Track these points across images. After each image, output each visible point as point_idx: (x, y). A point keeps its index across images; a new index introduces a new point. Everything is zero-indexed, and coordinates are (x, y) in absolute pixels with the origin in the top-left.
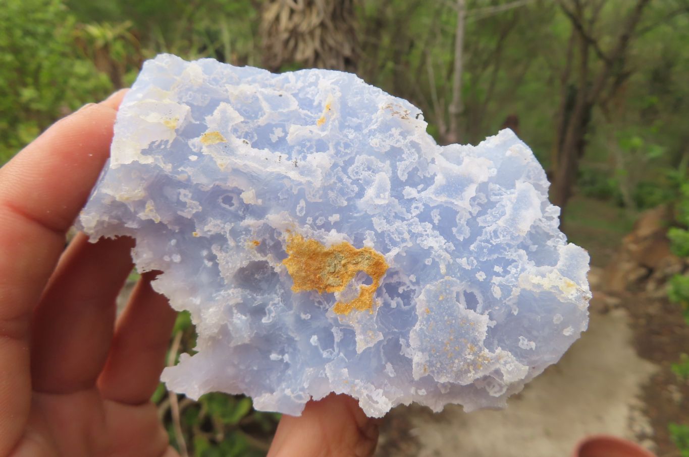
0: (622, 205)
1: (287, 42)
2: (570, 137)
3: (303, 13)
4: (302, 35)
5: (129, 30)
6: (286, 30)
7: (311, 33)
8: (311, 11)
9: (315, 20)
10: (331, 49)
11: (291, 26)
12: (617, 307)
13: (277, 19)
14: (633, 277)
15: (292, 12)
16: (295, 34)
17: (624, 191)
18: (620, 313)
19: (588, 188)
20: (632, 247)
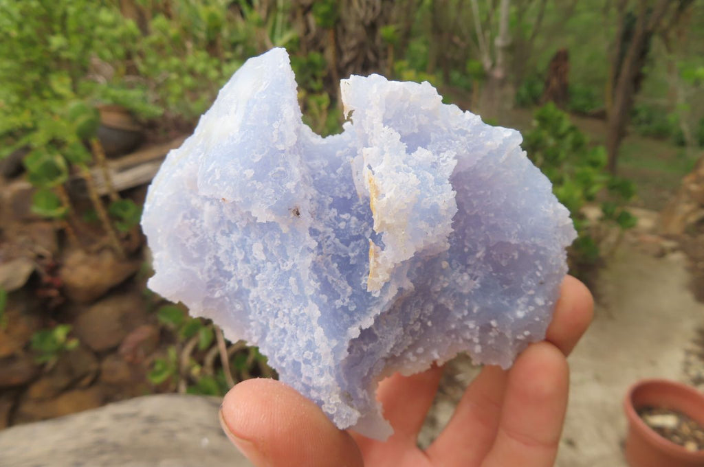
0: (682, 143)
2: (626, 71)
12: (674, 250)
14: (692, 219)
17: (685, 128)
18: (677, 257)
19: (644, 127)
20: (694, 187)
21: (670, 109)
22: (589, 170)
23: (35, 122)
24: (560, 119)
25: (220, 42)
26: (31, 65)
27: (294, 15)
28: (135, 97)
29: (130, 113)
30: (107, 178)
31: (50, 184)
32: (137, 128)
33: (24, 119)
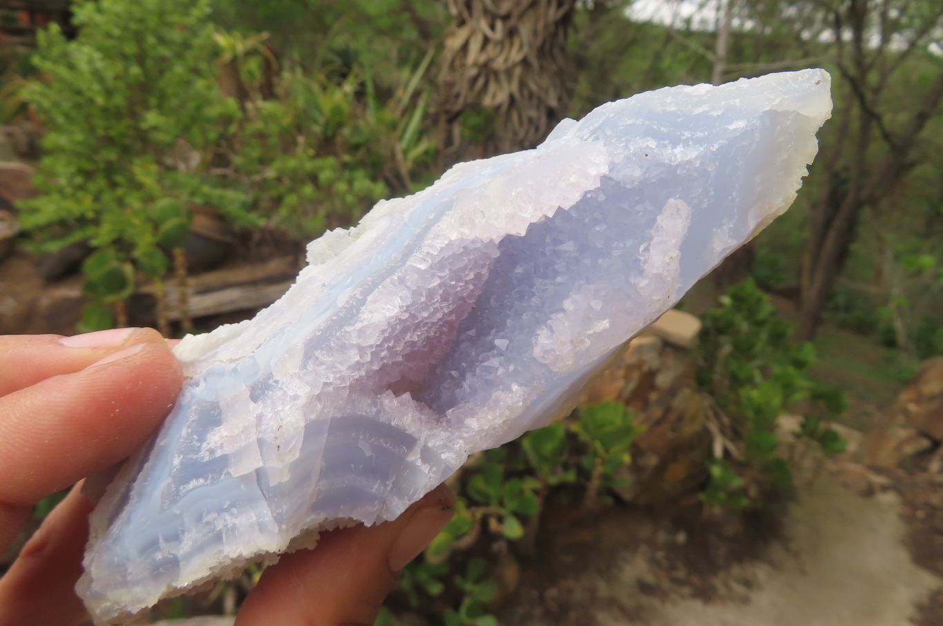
0: (890, 343)
1: (474, 80)
2: (830, 245)
3: (501, 43)
4: (496, 74)
5: (264, 43)
6: (475, 64)
7: (509, 72)
8: (511, 45)
9: (516, 55)
10: (531, 95)
11: (482, 58)
12: (885, 489)
13: (465, 48)
14: (909, 449)
15: (486, 41)
16: (486, 70)
17: (898, 325)
18: (889, 498)
19: (842, 316)
20: (913, 407)
21: (886, 300)
22: (791, 370)
23: (99, 213)
24: (759, 300)
25: (339, 140)
26: (109, 141)
27: (435, 120)
28: (233, 199)
29: (221, 218)
30: (183, 300)
31: (110, 299)
32: (228, 239)
33: (86, 205)
